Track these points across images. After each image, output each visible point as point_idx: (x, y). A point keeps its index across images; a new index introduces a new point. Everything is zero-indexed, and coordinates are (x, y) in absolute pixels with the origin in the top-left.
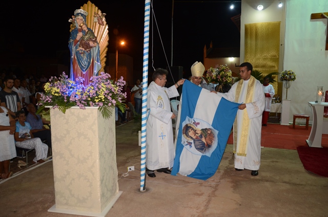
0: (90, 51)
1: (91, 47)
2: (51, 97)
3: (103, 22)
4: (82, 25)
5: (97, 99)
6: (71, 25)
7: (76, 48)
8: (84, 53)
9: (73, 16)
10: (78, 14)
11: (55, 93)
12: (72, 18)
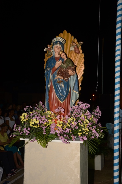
0: (68, 79)
1: (70, 76)
2: (29, 129)
3: (79, 51)
4: (61, 53)
5: (80, 132)
6: (46, 54)
7: (54, 77)
8: (62, 81)
9: (48, 46)
10: (57, 42)
11: (33, 125)
12: (47, 48)
